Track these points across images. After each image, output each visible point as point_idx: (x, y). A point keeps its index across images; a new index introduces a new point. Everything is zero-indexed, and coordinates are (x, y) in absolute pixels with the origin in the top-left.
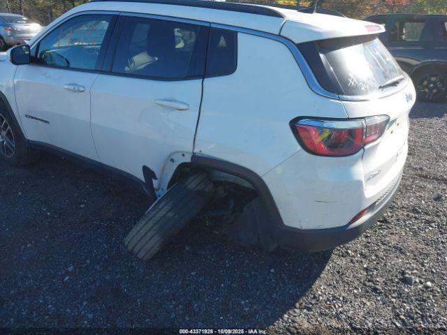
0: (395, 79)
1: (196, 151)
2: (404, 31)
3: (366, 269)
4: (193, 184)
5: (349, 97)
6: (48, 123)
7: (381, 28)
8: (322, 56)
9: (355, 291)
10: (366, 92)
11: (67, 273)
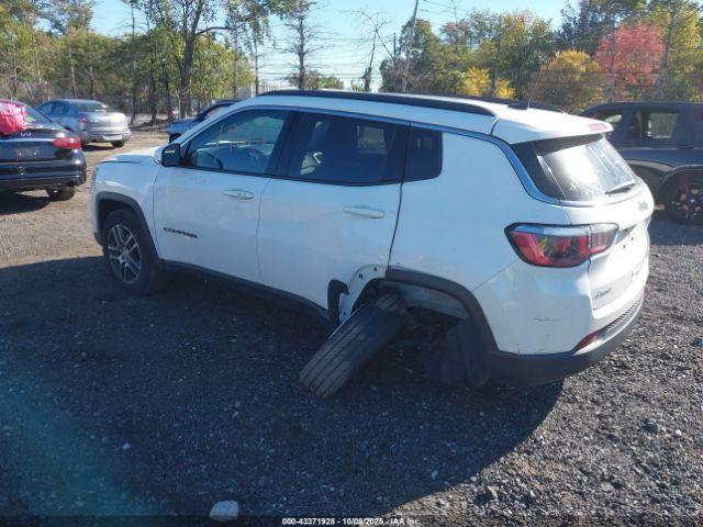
0: (625, 184)
1: (393, 263)
2: (650, 126)
3: (599, 416)
4: (385, 304)
5: (571, 202)
6: (196, 237)
7: (606, 126)
8: (539, 158)
9: (586, 438)
10: (591, 197)
11: (235, 409)
